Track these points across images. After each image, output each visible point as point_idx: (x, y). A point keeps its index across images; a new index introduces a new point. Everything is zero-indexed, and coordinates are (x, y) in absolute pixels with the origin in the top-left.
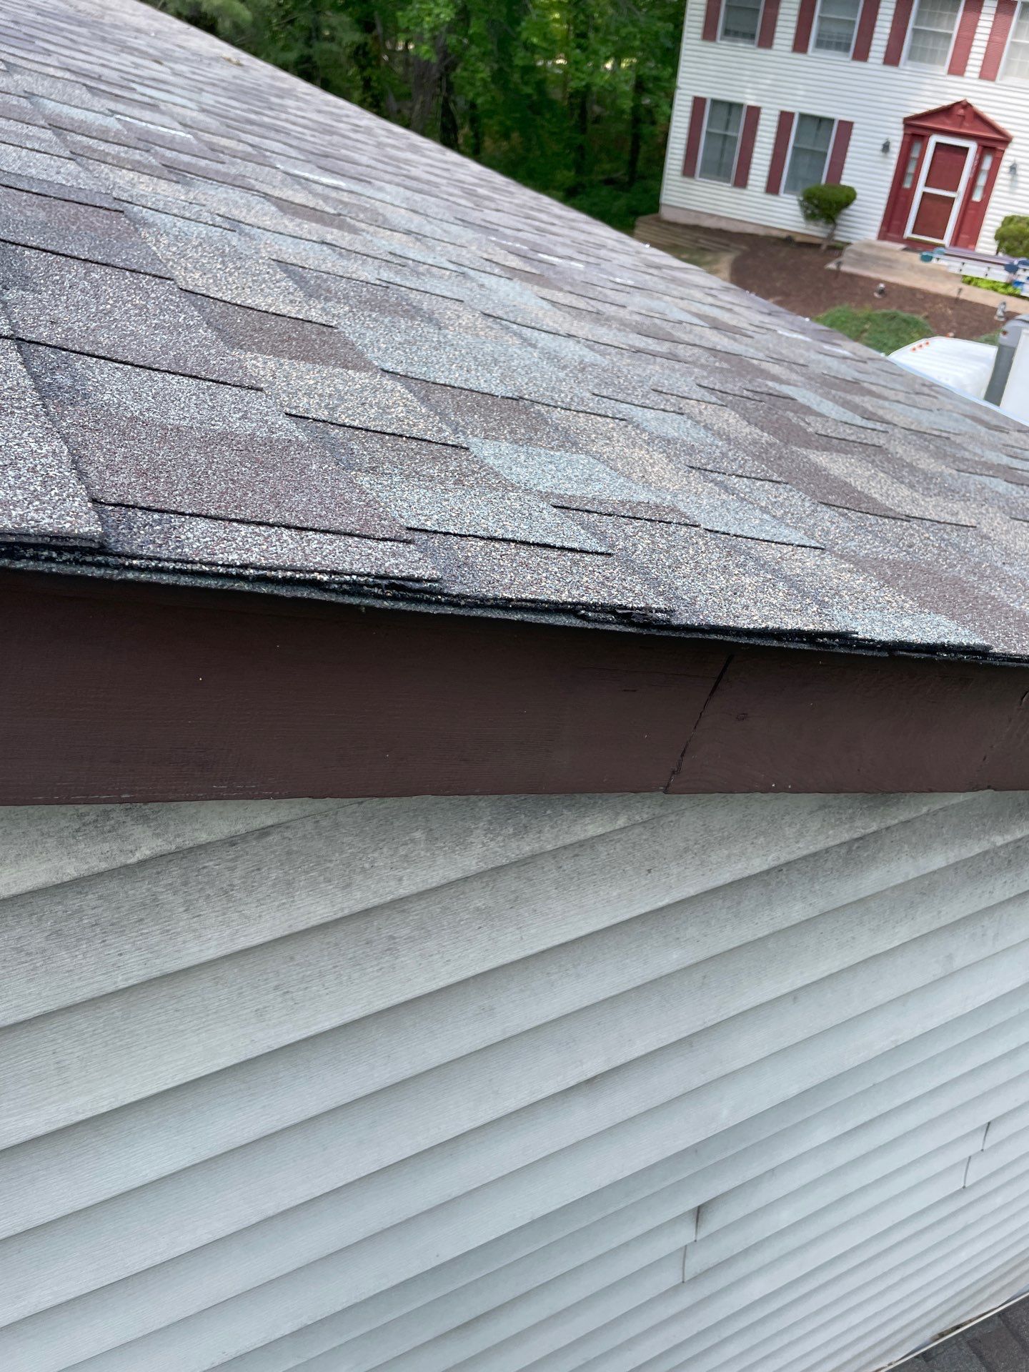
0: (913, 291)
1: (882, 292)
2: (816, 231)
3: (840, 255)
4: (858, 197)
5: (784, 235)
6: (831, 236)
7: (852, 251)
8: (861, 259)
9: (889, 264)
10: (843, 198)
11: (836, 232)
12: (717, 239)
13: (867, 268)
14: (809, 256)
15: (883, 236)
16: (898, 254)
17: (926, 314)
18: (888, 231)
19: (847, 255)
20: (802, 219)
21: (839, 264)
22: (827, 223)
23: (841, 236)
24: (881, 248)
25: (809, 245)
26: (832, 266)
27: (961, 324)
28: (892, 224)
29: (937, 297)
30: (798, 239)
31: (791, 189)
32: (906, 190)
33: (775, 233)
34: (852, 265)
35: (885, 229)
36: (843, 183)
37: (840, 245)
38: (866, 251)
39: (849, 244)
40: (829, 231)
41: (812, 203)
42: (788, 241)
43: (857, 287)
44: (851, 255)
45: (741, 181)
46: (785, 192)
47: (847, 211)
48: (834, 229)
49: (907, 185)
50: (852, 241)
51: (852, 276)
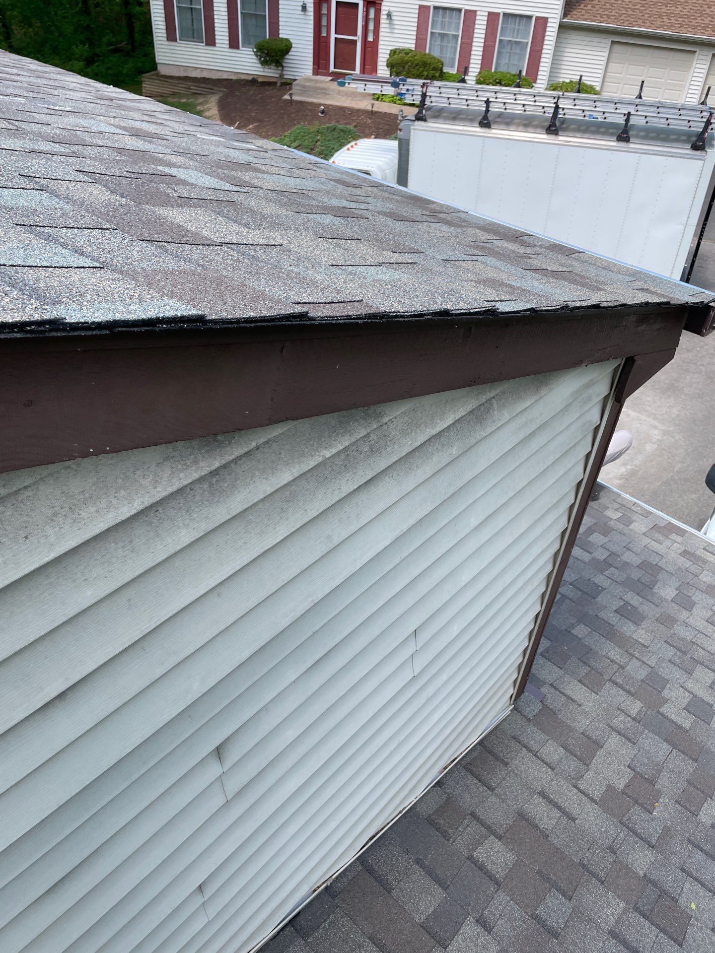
0: (343, 109)
1: (323, 112)
2: (270, 73)
3: (291, 89)
4: (293, 45)
5: (250, 78)
6: (281, 75)
7: (297, 85)
8: (305, 90)
9: (324, 92)
10: (282, 46)
11: (284, 72)
12: (204, 85)
13: (311, 96)
14: (269, 91)
15: (316, 72)
16: (328, 84)
17: (355, 124)
18: (319, 68)
19: (295, 88)
20: (259, 65)
21: (291, 95)
22: (277, 66)
23: (288, 75)
24: (317, 81)
25: (268, 84)
26: (287, 97)
27: (378, 129)
28: (320, 64)
29: (359, 111)
30: (260, 80)
31: (246, 43)
32: (324, 37)
33: (243, 77)
34: (300, 95)
35: (316, 67)
36: (281, 36)
37: (289, 81)
38: (307, 84)
39: (295, 80)
40: (280, 72)
41: (263, 52)
42: (253, 82)
43: (306, 111)
44: (298, 88)
45: (211, 41)
46: (242, 47)
47: (287, 57)
48: (282, 70)
49: (324, 34)
50: (297, 78)
51: (301, 103)
